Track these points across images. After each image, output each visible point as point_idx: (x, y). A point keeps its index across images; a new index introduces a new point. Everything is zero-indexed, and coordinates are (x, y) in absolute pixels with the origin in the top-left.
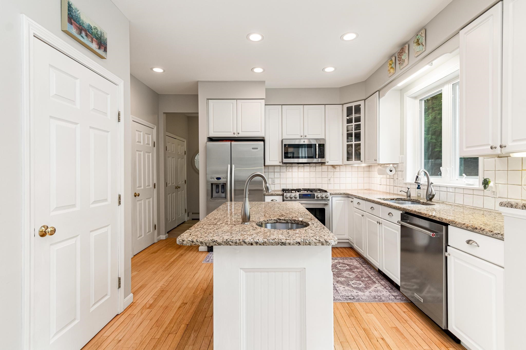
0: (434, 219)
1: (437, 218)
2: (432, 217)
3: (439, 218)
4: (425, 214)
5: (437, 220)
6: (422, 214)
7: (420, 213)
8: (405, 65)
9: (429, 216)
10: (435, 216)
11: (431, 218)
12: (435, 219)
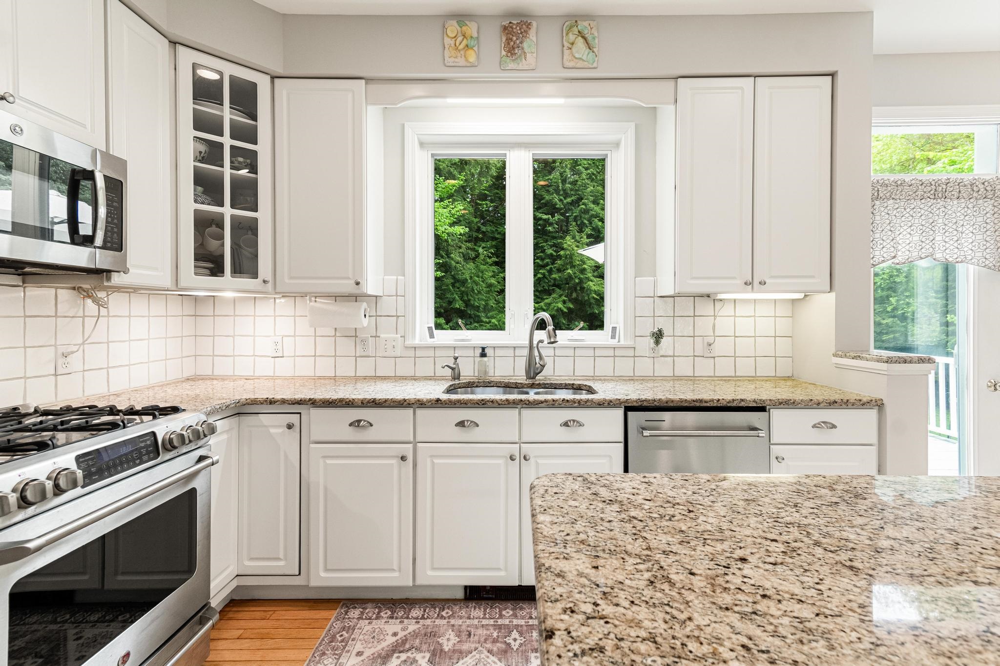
0: (743, 404)
1: (750, 401)
2: (736, 402)
3: (754, 401)
4: (715, 401)
5: (750, 405)
6: (706, 402)
7: (701, 401)
8: (523, 64)
9: (728, 403)
10: (742, 400)
11: (734, 404)
12: (746, 405)
